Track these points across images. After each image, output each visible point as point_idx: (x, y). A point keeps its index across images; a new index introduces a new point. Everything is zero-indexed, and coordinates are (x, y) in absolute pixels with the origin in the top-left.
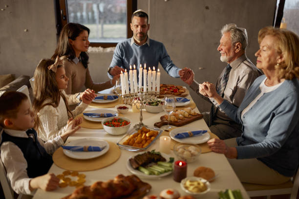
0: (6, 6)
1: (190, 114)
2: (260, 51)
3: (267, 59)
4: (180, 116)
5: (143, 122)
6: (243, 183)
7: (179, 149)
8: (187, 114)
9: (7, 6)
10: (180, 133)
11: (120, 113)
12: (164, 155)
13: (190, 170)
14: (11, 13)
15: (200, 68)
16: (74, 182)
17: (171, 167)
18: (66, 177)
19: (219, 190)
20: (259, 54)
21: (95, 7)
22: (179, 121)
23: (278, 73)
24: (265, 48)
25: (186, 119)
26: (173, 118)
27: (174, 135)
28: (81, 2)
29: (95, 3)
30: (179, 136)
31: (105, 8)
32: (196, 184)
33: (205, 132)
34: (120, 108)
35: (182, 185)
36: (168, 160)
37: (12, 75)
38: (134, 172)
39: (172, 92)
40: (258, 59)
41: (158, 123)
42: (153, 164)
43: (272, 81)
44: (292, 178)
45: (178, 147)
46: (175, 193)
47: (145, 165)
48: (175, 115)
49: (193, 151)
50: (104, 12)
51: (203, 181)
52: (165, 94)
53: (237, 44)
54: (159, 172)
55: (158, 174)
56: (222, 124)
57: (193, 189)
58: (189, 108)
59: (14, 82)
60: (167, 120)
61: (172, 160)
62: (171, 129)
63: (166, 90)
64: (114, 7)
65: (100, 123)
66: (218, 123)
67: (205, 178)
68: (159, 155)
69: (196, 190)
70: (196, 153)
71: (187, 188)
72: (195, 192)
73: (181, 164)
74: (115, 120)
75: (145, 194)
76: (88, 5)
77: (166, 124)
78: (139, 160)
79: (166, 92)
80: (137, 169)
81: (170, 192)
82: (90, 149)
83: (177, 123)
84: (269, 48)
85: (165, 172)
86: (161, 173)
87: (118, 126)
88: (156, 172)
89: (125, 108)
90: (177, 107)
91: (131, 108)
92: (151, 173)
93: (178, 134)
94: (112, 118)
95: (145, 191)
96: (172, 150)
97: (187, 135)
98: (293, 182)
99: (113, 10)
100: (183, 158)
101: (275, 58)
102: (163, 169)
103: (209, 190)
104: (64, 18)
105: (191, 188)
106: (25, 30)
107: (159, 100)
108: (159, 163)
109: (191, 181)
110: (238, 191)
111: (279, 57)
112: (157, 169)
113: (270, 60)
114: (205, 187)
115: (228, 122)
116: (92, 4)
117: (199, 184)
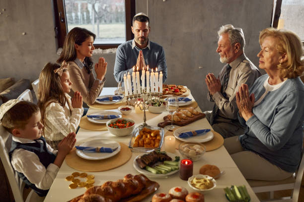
0: (3, 10)
1: (192, 114)
2: (262, 52)
3: (270, 60)
4: (183, 115)
5: (147, 122)
6: (248, 180)
7: (184, 148)
8: (189, 114)
9: (5, 10)
10: (184, 132)
11: (123, 115)
12: (169, 155)
13: (196, 168)
14: (8, 16)
15: (200, 68)
16: (84, 183)
17: (177, 165)
18: (75, 178)
19: (225, 187)
20: (261, 55)
21: (90, 7)
22: (182, 120)
23: (281, 72)
24: (267, 49)
25: (189, 118)
26: (176, 118)
27: (178, 135)
28: (76, 2)
29: (90, 3)
30: (182, 136)
31: (100, 8)
32: (202, 181)
33: (208, 131)
34: (123, 109)
35: (189, 182)
36: (174, 159)
37: (11, 79)
38: (142, 172)
39: (174, 92)
40: (261, 59)
41: (161, 123)
42: (159, 163)
43: (274, 80)
44: (294, 174)
45: (183, 146)
46: (183, 190)
47: (151, 165)
48: (177, 115)
49: (197, 150)
50: (100, 12)
51: (209, 178)
52: (167, 94)
53: (236, 45)
54: (166, 171)
55: (165, 173)
56: (224, 122)
57: (200, 186)
58: (191, 108)
59: (14, 86)
60: (170, 120)
61: (177, 159)
62: (175, 129)
63: (167, 90)
64: (110, 6)
65: (105, 125)
66: (220, 122)
67: (211, 176)
68: (164, 154)
69: (202, 186)
70: (201, 151)
71: (193, 185)
72: (202, 189)
73: (186, 163)
74: (119, 121)
75: (154, 192)
76: (82, 5)
77: (169, 124)
78: (145, 160)
79: (167, 92)
80: (144, 168)
81: (178, 190)
82: (102, 151)
83: (180, 123)
84: (271, 49)
85: (172, 170)
86: (167, 172)
87: (122, 127)
88: (163, 171)
89: (128, 109)
90: (180, 107)
91: (134, 109)
92: (159, 172)
93: (182, 134)
94: (116, 119)
95: (154, 189)
96: (177, 149)
97: (192, 135)
98: (295, 177)
99: (108, 9)
100: (188, 157)
101: (278, 59)
102: (170, 168)
103: (215, 186)
104: (62, 20)
105: (198, 185)
106: (24, 34)
107: (162, 100)
108: (165, 162)
109: (197, 179)
110: (243, 187)
111: (281, 57)
112: (164, 168)
113: (272, 60)
114: (211, 184)
115: (230, 120)
116: (87, 4)
117: (205, 181)
